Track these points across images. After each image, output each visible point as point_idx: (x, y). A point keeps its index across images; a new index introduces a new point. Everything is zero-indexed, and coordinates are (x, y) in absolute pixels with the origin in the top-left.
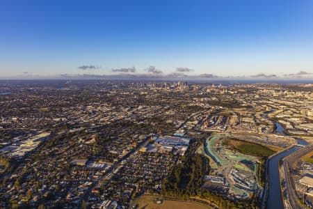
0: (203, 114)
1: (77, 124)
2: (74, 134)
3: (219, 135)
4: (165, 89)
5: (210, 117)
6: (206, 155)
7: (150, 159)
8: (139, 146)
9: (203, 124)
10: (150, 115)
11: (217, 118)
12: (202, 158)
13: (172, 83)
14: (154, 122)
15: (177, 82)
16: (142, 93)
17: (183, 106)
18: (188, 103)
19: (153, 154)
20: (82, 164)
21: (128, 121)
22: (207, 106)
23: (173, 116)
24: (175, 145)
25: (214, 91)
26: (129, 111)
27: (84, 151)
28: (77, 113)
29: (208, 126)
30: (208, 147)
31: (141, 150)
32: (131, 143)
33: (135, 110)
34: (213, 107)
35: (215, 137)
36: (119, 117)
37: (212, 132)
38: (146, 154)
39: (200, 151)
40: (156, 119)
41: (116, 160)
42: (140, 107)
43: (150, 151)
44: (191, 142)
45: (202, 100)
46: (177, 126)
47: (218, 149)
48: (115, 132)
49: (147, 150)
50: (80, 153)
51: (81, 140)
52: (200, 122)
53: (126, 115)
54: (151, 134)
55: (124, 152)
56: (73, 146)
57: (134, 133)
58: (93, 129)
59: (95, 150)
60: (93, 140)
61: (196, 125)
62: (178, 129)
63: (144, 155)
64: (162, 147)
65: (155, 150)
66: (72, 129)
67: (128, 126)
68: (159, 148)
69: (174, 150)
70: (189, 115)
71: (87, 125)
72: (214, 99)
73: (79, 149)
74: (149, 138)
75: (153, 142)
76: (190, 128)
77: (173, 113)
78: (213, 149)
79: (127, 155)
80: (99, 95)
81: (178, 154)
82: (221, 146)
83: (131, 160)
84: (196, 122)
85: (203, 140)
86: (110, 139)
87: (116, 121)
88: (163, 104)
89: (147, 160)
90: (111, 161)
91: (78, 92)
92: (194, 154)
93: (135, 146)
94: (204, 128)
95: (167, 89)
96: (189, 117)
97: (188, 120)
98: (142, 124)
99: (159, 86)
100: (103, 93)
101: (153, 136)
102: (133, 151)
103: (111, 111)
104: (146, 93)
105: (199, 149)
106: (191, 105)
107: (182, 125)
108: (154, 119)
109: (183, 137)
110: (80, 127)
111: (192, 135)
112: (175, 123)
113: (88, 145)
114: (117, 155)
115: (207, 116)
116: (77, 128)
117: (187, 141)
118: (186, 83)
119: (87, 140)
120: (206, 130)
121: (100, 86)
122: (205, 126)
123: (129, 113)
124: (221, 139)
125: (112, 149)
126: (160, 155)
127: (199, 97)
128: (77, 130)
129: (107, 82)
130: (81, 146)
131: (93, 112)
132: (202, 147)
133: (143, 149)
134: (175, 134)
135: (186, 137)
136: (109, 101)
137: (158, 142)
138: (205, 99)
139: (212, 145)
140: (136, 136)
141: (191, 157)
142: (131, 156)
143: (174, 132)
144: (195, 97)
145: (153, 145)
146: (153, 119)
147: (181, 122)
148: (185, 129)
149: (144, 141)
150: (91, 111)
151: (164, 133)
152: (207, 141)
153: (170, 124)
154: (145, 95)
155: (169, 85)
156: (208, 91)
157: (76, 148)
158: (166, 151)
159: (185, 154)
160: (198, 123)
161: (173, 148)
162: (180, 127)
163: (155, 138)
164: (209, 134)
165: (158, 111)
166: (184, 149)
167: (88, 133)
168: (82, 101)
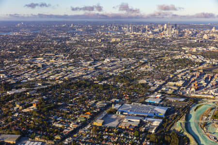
0: (192, 71)
1: (19, 82)
2: (11, 97)
3: (210, 103)
4: (145, 35)
5: (202, 75)
6: (186, 133)
7: (105, 137)
8: (93, 117)
9: (190, 86)
10: (118, 72)
11: (212, 78)
12: (179, 139)
13: (156, 25)
14: (122, 82)
15: (163, 25)
16: (113, 40)
17: (167, 59)
18: (174, 54)
19: (110, 129)
20: (12, 142)
21: (87, 80)
22: (200, 59)
23: (150, 73)
24: (144, 117)
25: (213, 37)
26: (90, 65)
27: (18, 122)
28: (22, 68)
29: (197, 90)
30: (192, 121)
31: (95, 123)
32: (84, 113)
33: (99, 64)
34: (208, 62)
35: (204, 107)
36: (76, 75)
37: (201, 99)
38: (100, 129)
39: (178, 126)
40: (125, 77)
41: (58, 137)
42: (107, 60)
43: (108, 125)
44: (167, 113)
45: (194, 50)
46: (153, 88)
47: (206, 125)
48: (66, 96)
49: (103, 123)
50: (13, 125)
51: (18, 106)
52: (187, 84)
53: (86, 71)
54: (113, 100)
55: (72, 126)
56: (6, 115)
57: (91, 98)
58: (38, 91)
59: (33, 122)
60: (34, 106)
61: (179, 87)
62: (153, 93)
63: (98, 131)
64: (125, 120)
65: (114, 124)
66: (10, 90)
67: (85, 87)
68: (120, 121)
69: (142, 123)
70: (172, 73)
71: (31, 85)
72: (212, 48)
73: (12, 120)
74: (109, 105)
75: (114, 112)
76: (170, 92)
77: (150, 69)
78: (198, 125)
79: (75, 131)
80: (55, 43)
81: (146, 131)
82: (210, 121)
83: (79, 138)
84: (180, 83)
85: (186, 111)
86: (57, 107)
87: (70, 79)
88: (138, 57)
89: (101, 137)
90: (51, 138)
91: (30, 38)
92: (169, 131)
93: (88, 117)
94: (191, 92)
95: (149, 35)
96: (171, 76)
97: (170, 80)
98: (105, 85)
99: (138, 30)
100: (61, 40)
101: (115, 103)
102: (84, 124)
103: (67, 65)
104: (119, 40)
105: (178, 123)
106: (178, 57)
107: (160, 87)
108: (123, 77)
109: (157, 105)
110: (20, 88)
111: (171, 103)
112: (150, 84)
113: (25, 113)
114: (61, 129)
115: (198, 74)
116: (17, 88)
117: (162, 111)
118: (175, 26)
119: (26, 107)
120: (193, 95)
121: (60, 29)
122: (193, 89)
123: (91, 68)
124: (212, 109)
125: (56, 121)
126: (120, 131)
127: (192, 45)
128: (17, 91)
129: (69, 23)
130: (16, 115)
131: (43, 66)
132: (182, 121)
133: (98, 123)
134: (147, 101)
135: (162, 105)
136: (67, 51)
137: (122, 113)
138: (200, 49)
139: (198, 119)
140: (93, 102)
141: (164, 135)
142: (81, 131)
143: (146, 97)
144: (186, 45)
145: (114, 116)
146: (120, 78)
147: (158, 83)
148: (163, 93)
149: (102, 109)
150: (40, 65)
151: (132, 99)
152: (192, 113)
153: (143, 85)
154: (116, 43)
155: (151, 28)
156: (205, 37)
157: (10, 118)
158: (131, 126)
159: (156, 131)
160: (184, 85)
161: (141, 121)
162: (156, 90)
163: (118, 106)
164: (196, 101)
165: (131, 65)
166: (156, 123)
167: (30, 96)
168: (32, 50)
